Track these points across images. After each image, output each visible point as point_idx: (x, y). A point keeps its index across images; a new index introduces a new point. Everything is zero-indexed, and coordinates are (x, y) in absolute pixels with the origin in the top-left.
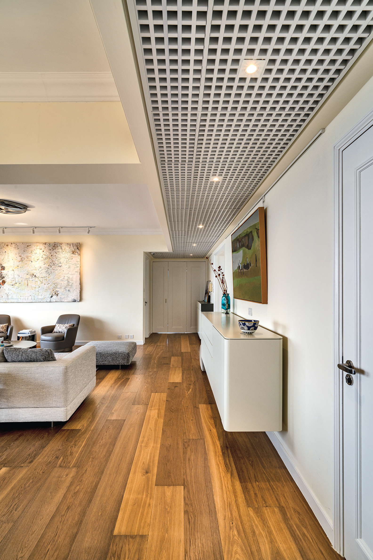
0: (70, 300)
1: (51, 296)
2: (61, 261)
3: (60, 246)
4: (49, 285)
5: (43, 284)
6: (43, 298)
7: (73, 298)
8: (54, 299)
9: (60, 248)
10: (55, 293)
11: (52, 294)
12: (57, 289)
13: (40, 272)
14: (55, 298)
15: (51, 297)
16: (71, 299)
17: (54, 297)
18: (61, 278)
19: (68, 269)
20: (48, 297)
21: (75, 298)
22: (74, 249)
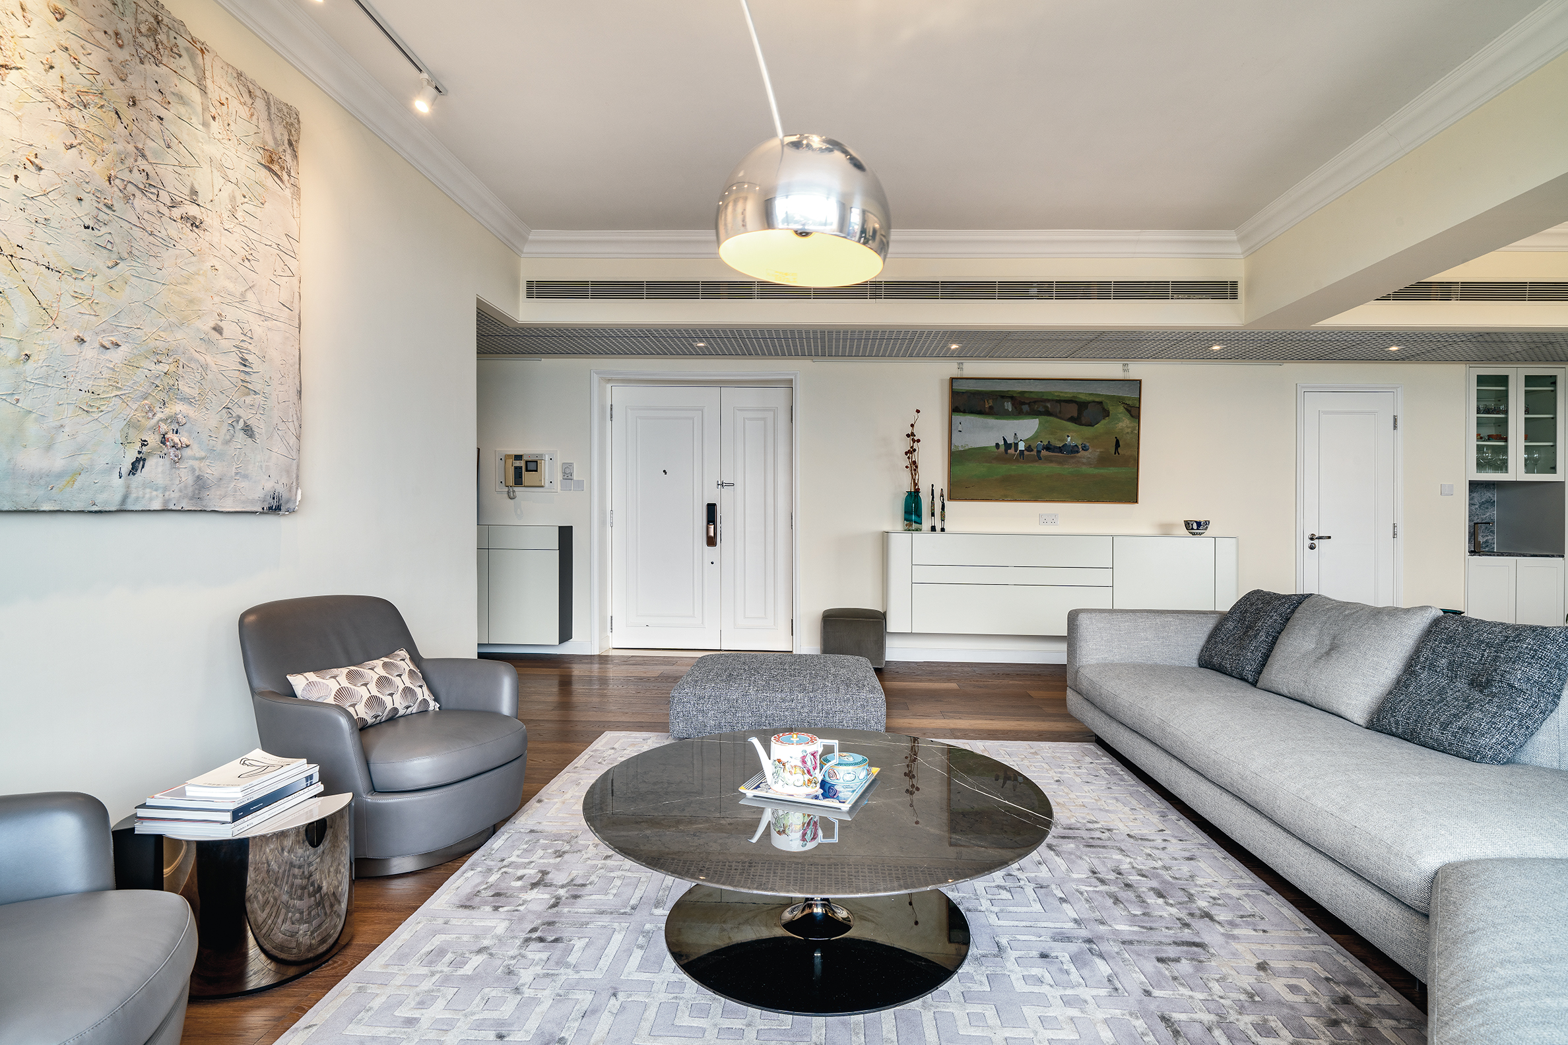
0: (253, 502)
1: (132, 455)
2: (205, 180)
3: (192, 59)
4: (117, 356)
5: (62, 338)
6: (60, 475)
7: (269, 485)
8: (150, 485)
9: (190, 72)
10: (158, 438)
11: (144, 443)
12: (178, 408)
13: (31, 208)
14: (160, 480)
15: (136, 466)
16: (258, 494)
17: (155, 468)
18: (198, 324)
19: (241, 269)
20: (108, 470)
21: (280, 489)
22: (275, 139)
